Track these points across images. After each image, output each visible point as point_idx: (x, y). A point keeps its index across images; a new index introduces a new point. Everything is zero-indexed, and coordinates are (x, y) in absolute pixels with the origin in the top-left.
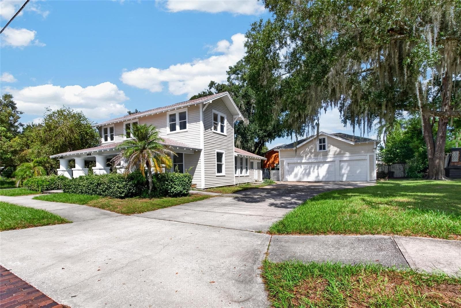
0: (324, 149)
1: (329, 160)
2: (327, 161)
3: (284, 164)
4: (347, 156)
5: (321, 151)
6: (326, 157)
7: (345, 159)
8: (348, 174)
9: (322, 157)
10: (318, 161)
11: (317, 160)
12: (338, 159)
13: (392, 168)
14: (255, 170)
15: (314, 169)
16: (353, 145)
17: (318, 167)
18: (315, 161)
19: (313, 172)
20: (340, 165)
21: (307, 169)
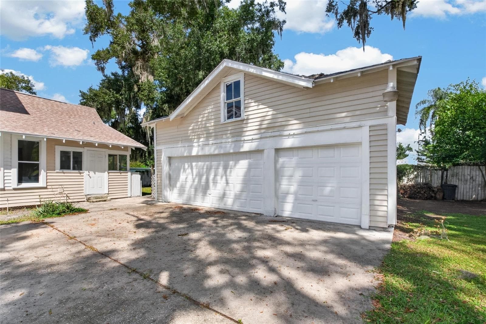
0: (238, 115)
1: (246, 147)
2: (242, 150)
3: (162, 159)
4: (292, 132)
5: (230, 120)
6: (238, 139)
7: (288, 143)
8: (296, 194)
9: (230, 140)
10: (222, 152)
11: (221, 147)
12: (269, 145)
13: (453, 176)
14: (86, 173)
15: (215, 175)
16: (307, 88)
17: (226, 168)
18: (216, 152)
19: (215, 182)
20: (276, 162)
21: (202, 175)
